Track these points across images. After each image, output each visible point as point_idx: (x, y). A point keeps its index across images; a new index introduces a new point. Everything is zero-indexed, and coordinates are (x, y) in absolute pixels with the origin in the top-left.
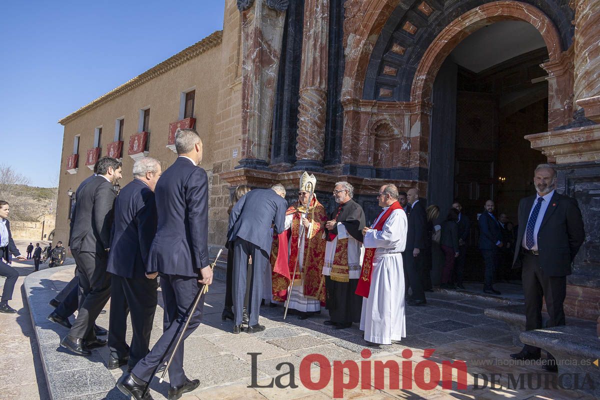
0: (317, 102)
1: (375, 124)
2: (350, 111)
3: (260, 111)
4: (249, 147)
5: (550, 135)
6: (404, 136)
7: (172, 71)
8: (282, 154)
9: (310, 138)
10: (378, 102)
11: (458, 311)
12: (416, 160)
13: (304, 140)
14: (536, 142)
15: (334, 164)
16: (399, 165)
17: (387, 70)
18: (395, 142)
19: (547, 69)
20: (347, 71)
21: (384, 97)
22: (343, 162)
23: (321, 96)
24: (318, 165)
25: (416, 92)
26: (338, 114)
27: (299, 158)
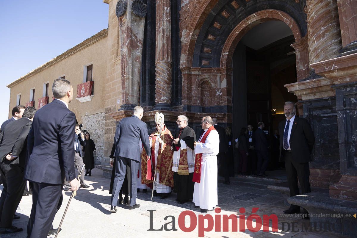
0: (166, 70)
1: (200, 81)
2: (185, 74)
4: (126, 97)
5: (298, 84)
6: (218, 87)
7: (78, 54)
8: (147, 101)
9: (163, 90)
10: (201, 68)
11: (253, 188)
12: (225, 101)
13: (160, 92)
14: (290, 88)
15: (178, 105)
16: (216, 104)
17: (206, 49)
18: (213, 91)
19: (294, 47)
20: (183, 50)
21: (205, 65)
22: (183, 104)
23: (168, 66)
24: (168, 106)
25: (223, 62)
26: (178, 76)
27: (157, 103)
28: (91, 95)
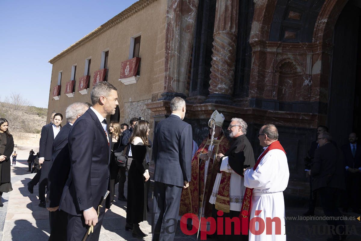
0: (228, 44)
1: (280, 62)
2: (258, 51)
3: (180, 52)
4: (169, 83)
6: (306, 73)
7: (125, 22)
8: (198, 89)
9: (221, 75)
10: (282, 43)
12: (317, 95)
13: (216, 77)
15: (242, 97)
16: (301, 99)
17: (292, 14)
18: (298, 79)
20: (256, 16)
21: (289, 39)
22: (250, 96)
23: (232, 39)
24: (227, 99)
25: (318, 34)
26: (246, 54)
27: (212, 92)
28: (136, 76)
